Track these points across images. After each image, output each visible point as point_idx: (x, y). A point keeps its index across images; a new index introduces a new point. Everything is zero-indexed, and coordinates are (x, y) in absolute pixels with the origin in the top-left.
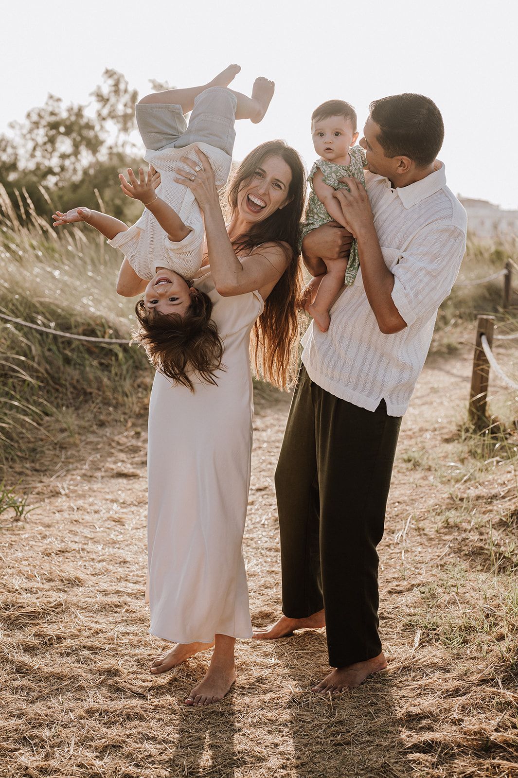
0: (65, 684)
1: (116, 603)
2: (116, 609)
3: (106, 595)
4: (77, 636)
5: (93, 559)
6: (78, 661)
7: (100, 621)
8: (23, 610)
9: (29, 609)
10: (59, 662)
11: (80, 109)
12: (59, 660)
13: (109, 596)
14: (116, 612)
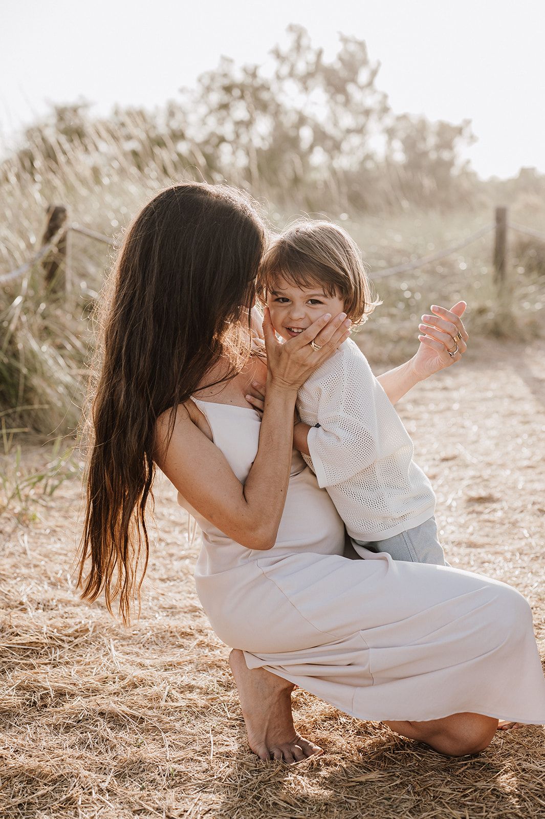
0: (39, 793)
1: (183, 630)
2: (181, 641)
3: (173, 614)
4: (95, 691)
5: (171, 555)
6: (82, 743)
7: (147, 662)
8: (16, 640)
9: (26, 638)
10: (44, 744)
11: (256, 68)
12: (48, 740)
13: (177, 617)
14: (181, 646)
